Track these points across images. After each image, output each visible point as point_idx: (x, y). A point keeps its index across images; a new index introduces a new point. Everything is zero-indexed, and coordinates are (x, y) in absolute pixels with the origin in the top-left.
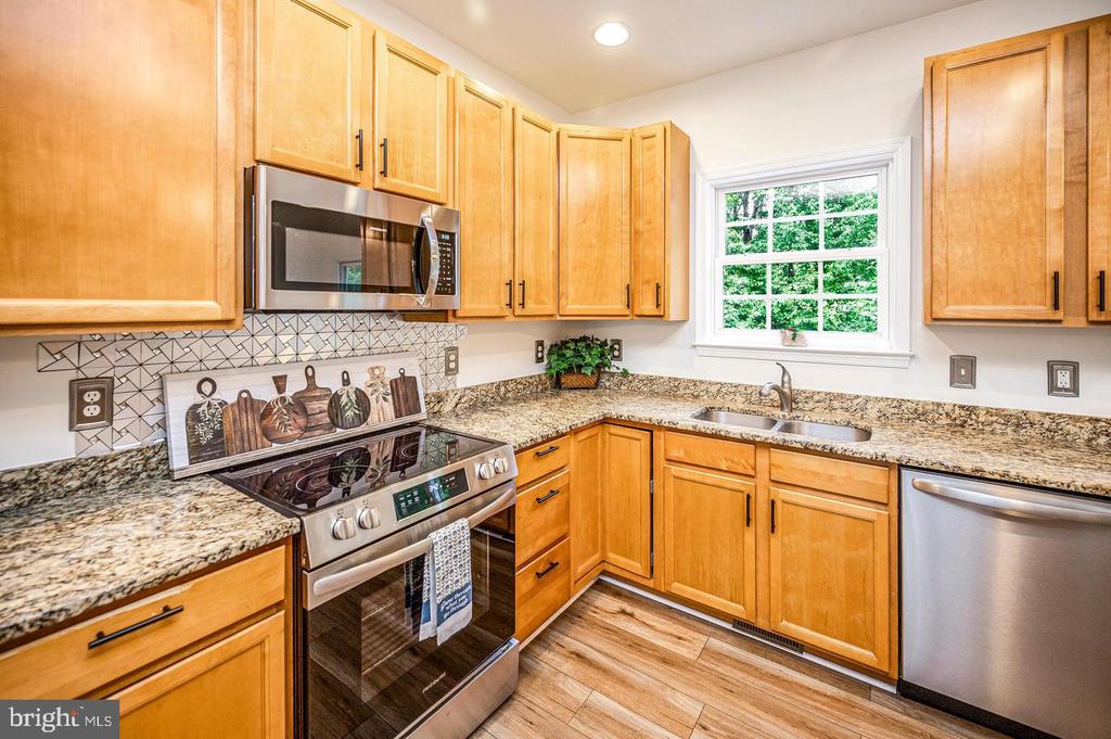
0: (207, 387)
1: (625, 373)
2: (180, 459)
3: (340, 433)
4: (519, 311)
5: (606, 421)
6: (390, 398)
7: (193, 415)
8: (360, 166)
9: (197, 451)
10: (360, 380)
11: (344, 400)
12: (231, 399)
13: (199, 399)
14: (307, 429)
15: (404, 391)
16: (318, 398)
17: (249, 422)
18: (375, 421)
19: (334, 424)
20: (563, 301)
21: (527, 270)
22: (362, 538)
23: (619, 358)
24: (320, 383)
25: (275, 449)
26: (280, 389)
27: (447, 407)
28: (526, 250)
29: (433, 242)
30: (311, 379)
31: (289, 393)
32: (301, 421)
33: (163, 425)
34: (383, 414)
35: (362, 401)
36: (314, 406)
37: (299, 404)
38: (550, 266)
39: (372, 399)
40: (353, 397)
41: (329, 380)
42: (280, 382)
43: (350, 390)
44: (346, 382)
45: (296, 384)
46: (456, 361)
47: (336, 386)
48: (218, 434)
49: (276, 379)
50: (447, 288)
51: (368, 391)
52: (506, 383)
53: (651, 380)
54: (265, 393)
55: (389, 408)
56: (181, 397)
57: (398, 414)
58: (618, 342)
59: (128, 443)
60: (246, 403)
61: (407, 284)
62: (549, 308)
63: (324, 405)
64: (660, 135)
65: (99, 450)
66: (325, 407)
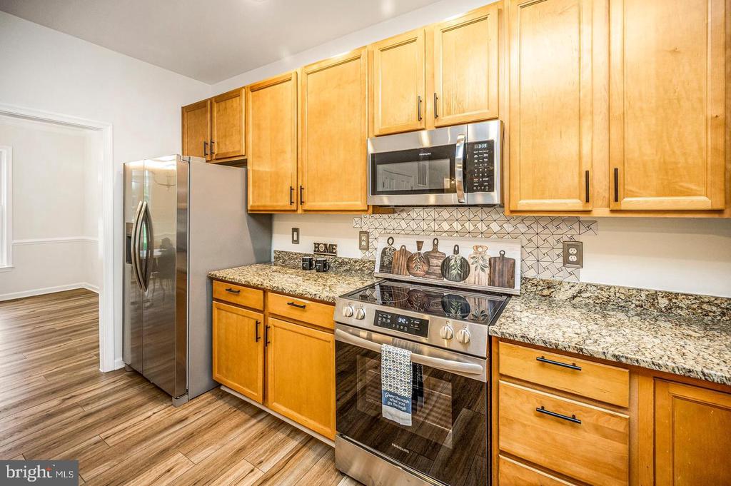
0: (391, 241)
2: (377, 269)
3: (445, 282)
6: (487, 270)
7: (384, 252)
9: (382, 268)
10: (467, 252)
11: (452, 262)
12: (398, 249)
13: (387, 246)
14: (427, 273)
15: (502, 268)
16: (437, 258)
17: (403, 261)
18: (470, 282)
19: (443, 275)
24: (440, 249)
25: (411, 278)
26: (419, 249)
30: (435, 246)
31: (422, 251)
32: (426, 268)
34: (479, 278)
35: (465, 265)
36: (434, 262)
37: (427, 258)
39: (472, 267)
40: (459, 262)
41: (446, 248)
42: (420, 244)
43: (458, 257)
44: (456, 252)
45: (427, 247)
46: (580, 255)
47: (449, 253)
48: (390, 263)
49: (418, 242)
51: (470, 261)
54: (412, 249)
55: (484, 277)
56: (381, 244)
57: (491, 282)
60: (404, 251)
63: (440, 262)
66: (440, 264)
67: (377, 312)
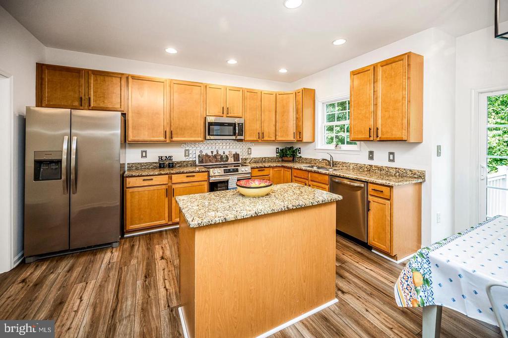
0: (201, 152)
1: (300, 157)
2: (197, 163)
3: (222, 163)
4: (262, 139)
5: (283, 167)
6: (233, 157)
7: (199, 156)
8: (223, 113)
9: (200, 162)
10: (227, 153)
11: (223, 157)
12: (204, 154)
13: (200, 154)
15: (236, 157)
17: (207, 158)
18: (230, 162)
20: (277, 137)
21: (266, 130)
22: (218, 174)
23: (300, 153)
24: (219, 153)
25: (211, 164)
26: (212, 154)
27: (248, 161)
28: (266, 125)
29: (237, 126)
30: (217, 152)
31: (214, 154)
32: (215, 160)
33: (195, 157)
34: (231, 160)
35: (227, 157)
36: (218, 157)
37: (215, 156)
38: (274, 128)
39: (229, 157)
40: (225, 156)
41: (221, 153)
42: (212, 152)
44: (224, 153)
45: (215, 153)
46: (251, 151)
47: (222, 154)
48: (203, 160)
50: (241, 134)
52: (265, 158)
53: (306, 159)
54: (210, 154)
55: (233, 159)
56: (198, 153)
57: (234, 161)
58: (300, 148)
59: (191, 159)
60: (207, 155)
61: (232, 134)
62: (273, 139)
63: (220, 157)
64: (301, 92)
65: (188, 160)
67: (224, 170)
